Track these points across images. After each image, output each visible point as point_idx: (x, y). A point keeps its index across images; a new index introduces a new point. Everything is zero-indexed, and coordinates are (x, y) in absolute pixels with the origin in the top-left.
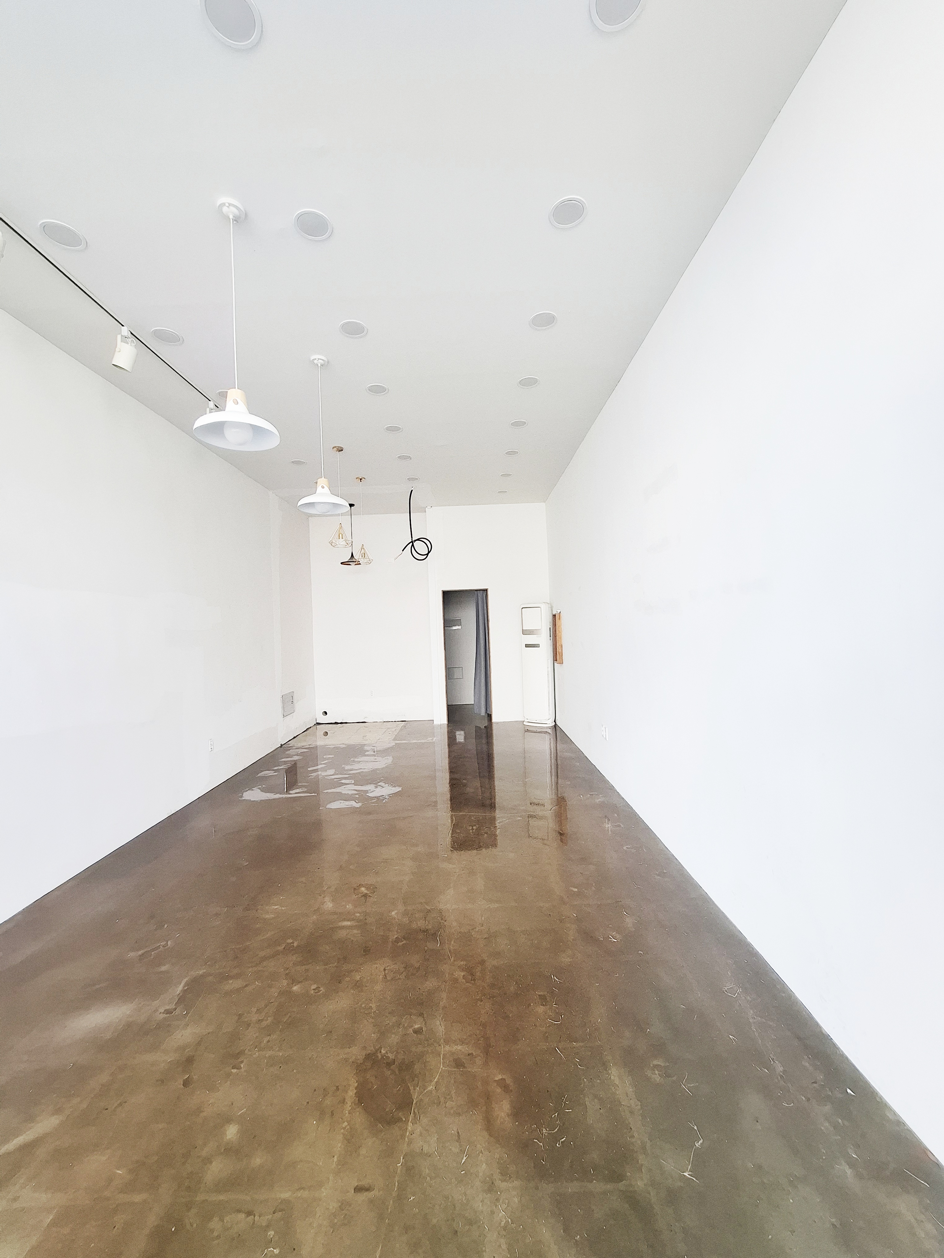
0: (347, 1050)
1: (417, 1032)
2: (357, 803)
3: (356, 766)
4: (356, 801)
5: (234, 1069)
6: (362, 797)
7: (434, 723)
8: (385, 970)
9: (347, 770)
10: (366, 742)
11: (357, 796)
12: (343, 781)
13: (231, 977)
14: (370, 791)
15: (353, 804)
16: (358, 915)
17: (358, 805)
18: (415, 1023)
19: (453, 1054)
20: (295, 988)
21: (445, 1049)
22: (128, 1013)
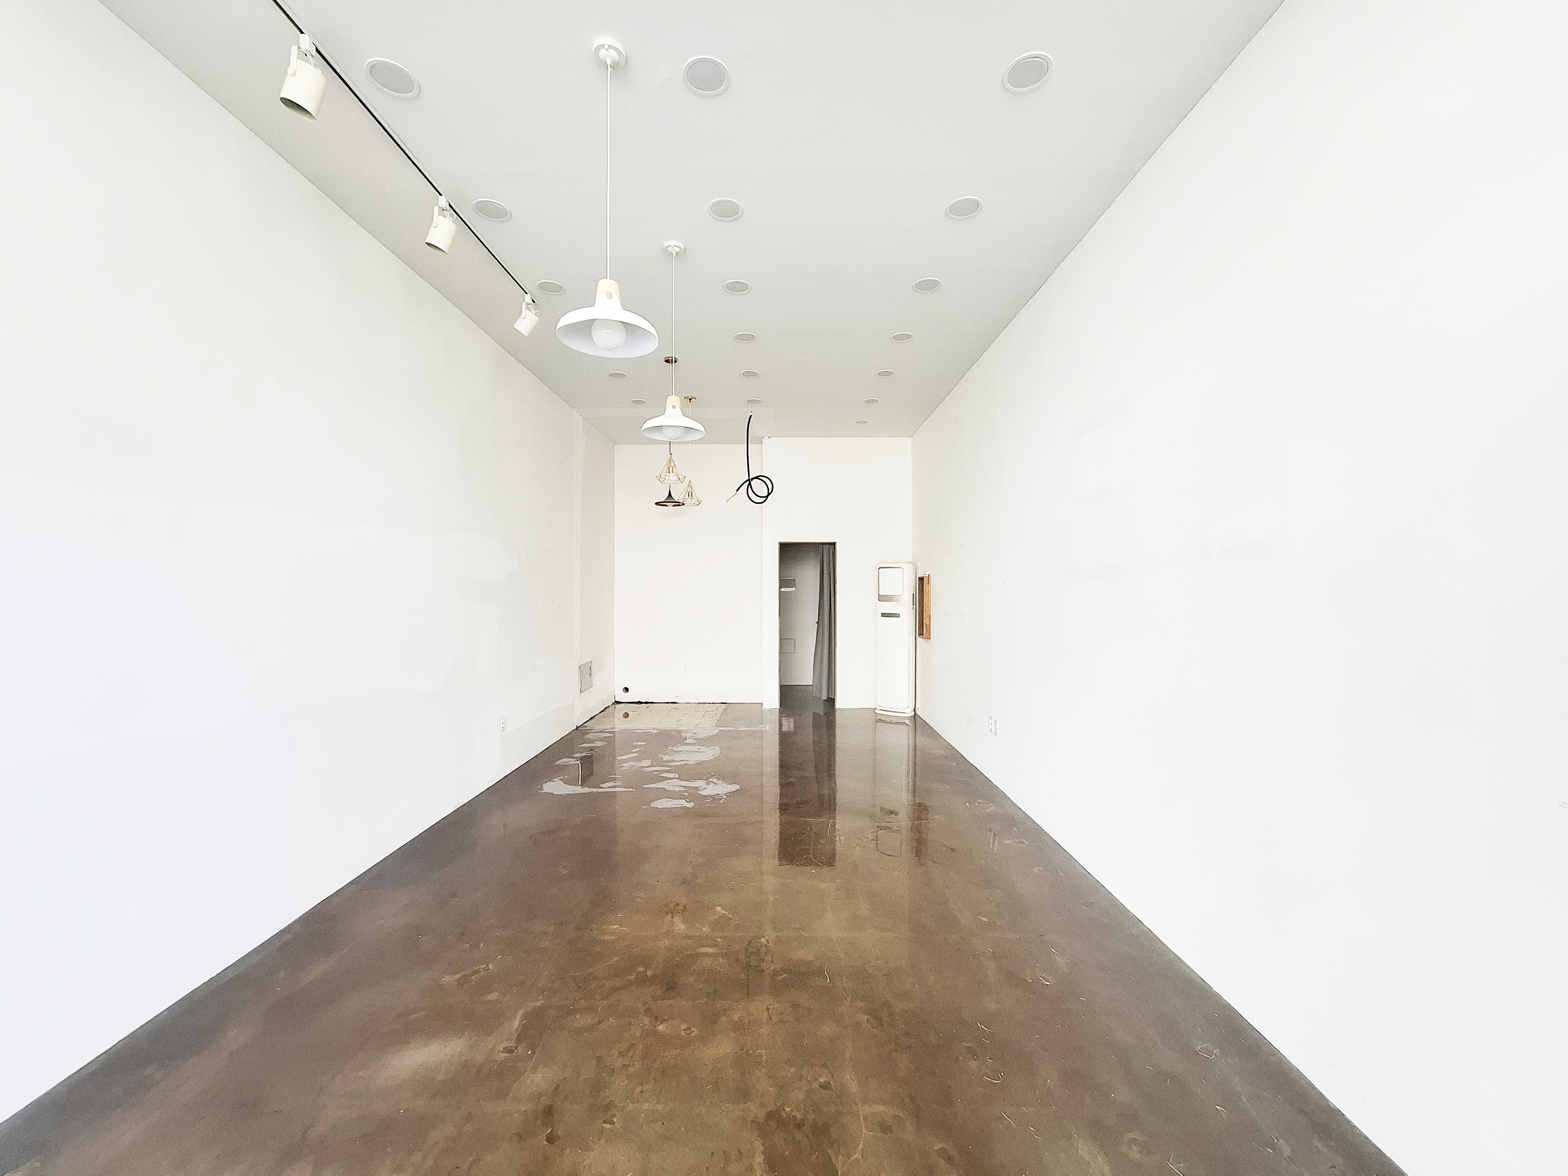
0: (742, 1106)
1: (825, 1086)
2: (687, 802)
3: (676, 757)
4: (687, 800)
5: (606, 1123)
6: (692, 794)
7: (763, 707)
8: (768, 1009)
9: (665, 762)
10: (682, 728)
11: (686, 794)
12: (664, 775)
13: (580, 1011)
14: (701, 788)
15: (683, 803)
16: (719, 940)
17: (690, 805)
18: (820, 1076)
19: (875, 1115)
20: (661, 1028)
21: (866, 1109)
22: (459, 1050)
